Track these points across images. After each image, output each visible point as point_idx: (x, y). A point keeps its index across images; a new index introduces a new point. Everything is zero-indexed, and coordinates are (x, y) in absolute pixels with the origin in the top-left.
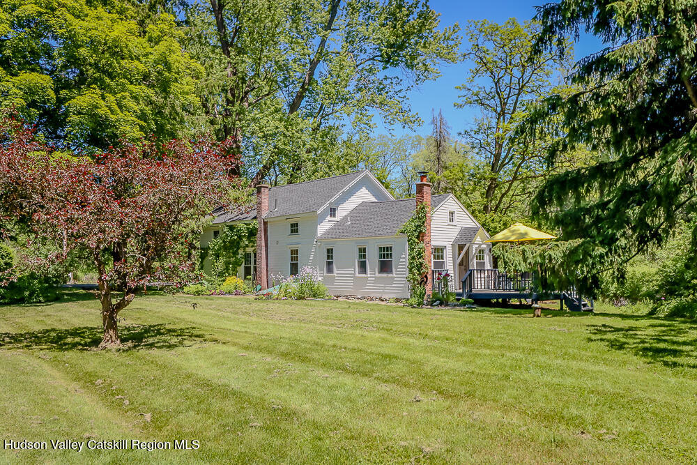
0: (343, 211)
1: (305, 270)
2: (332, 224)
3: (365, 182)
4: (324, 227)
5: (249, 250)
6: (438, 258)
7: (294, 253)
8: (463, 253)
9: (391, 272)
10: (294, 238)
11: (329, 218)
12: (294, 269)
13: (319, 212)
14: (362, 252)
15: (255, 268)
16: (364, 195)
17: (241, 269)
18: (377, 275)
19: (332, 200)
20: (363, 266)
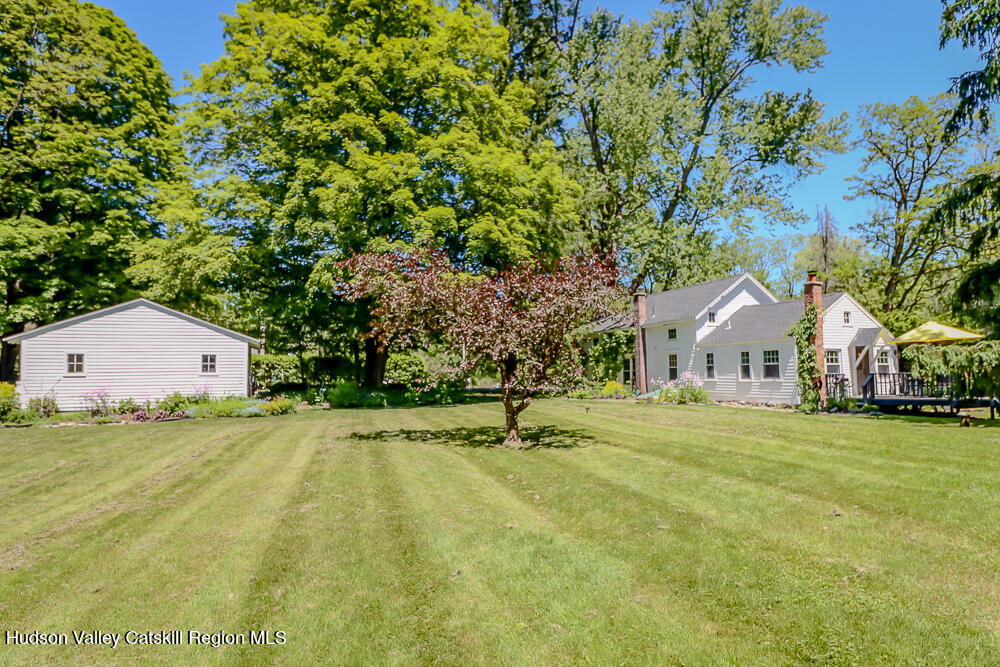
0: (723, 315)
1: (685, 375)
2: (711, 330)
3: (747, 286)
4: (703, 333)
5: (628, 356)
6: (832, 361)
7: (673, 358)
8: (862, 355)
9: (778, 376)
10: (673, 343)
11: (708, 323)
12: (673, 374)
13: (697, 317)
14: (745, 356)
15: (634, 374)
16: (745, 299)
17: (621, 374)
18: (763, 380)
19: (711, 305)
20: (746, 371)
